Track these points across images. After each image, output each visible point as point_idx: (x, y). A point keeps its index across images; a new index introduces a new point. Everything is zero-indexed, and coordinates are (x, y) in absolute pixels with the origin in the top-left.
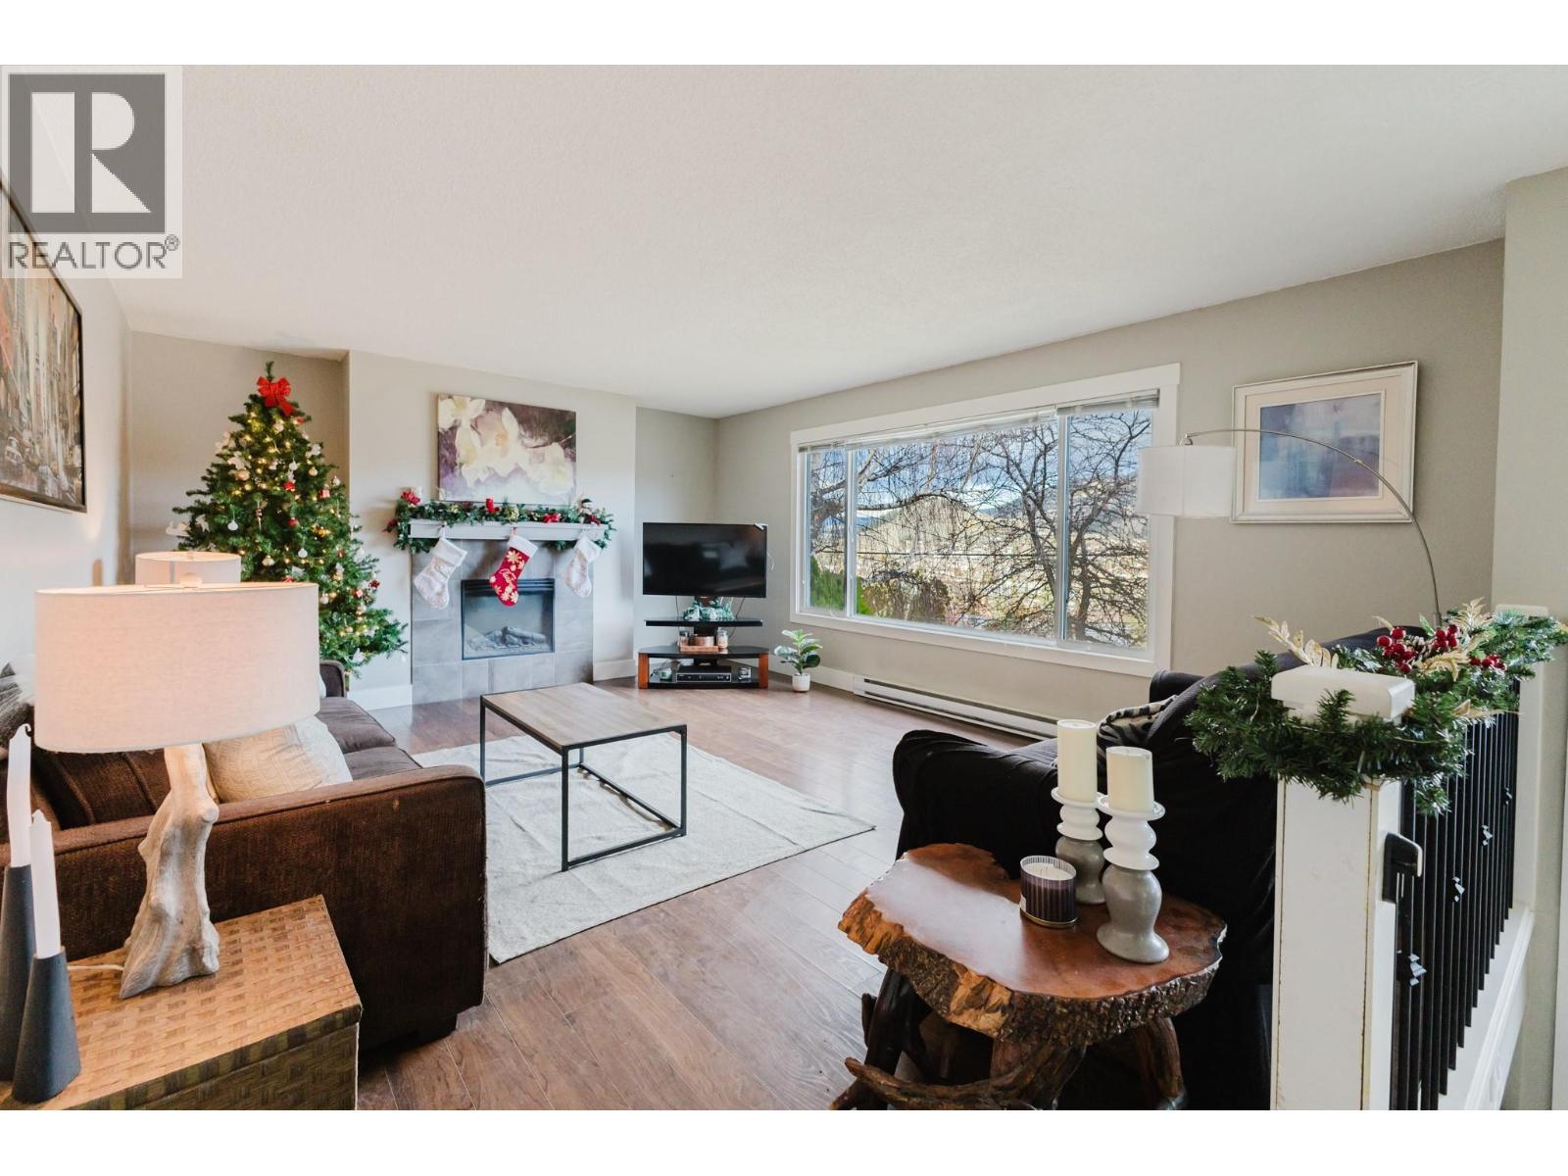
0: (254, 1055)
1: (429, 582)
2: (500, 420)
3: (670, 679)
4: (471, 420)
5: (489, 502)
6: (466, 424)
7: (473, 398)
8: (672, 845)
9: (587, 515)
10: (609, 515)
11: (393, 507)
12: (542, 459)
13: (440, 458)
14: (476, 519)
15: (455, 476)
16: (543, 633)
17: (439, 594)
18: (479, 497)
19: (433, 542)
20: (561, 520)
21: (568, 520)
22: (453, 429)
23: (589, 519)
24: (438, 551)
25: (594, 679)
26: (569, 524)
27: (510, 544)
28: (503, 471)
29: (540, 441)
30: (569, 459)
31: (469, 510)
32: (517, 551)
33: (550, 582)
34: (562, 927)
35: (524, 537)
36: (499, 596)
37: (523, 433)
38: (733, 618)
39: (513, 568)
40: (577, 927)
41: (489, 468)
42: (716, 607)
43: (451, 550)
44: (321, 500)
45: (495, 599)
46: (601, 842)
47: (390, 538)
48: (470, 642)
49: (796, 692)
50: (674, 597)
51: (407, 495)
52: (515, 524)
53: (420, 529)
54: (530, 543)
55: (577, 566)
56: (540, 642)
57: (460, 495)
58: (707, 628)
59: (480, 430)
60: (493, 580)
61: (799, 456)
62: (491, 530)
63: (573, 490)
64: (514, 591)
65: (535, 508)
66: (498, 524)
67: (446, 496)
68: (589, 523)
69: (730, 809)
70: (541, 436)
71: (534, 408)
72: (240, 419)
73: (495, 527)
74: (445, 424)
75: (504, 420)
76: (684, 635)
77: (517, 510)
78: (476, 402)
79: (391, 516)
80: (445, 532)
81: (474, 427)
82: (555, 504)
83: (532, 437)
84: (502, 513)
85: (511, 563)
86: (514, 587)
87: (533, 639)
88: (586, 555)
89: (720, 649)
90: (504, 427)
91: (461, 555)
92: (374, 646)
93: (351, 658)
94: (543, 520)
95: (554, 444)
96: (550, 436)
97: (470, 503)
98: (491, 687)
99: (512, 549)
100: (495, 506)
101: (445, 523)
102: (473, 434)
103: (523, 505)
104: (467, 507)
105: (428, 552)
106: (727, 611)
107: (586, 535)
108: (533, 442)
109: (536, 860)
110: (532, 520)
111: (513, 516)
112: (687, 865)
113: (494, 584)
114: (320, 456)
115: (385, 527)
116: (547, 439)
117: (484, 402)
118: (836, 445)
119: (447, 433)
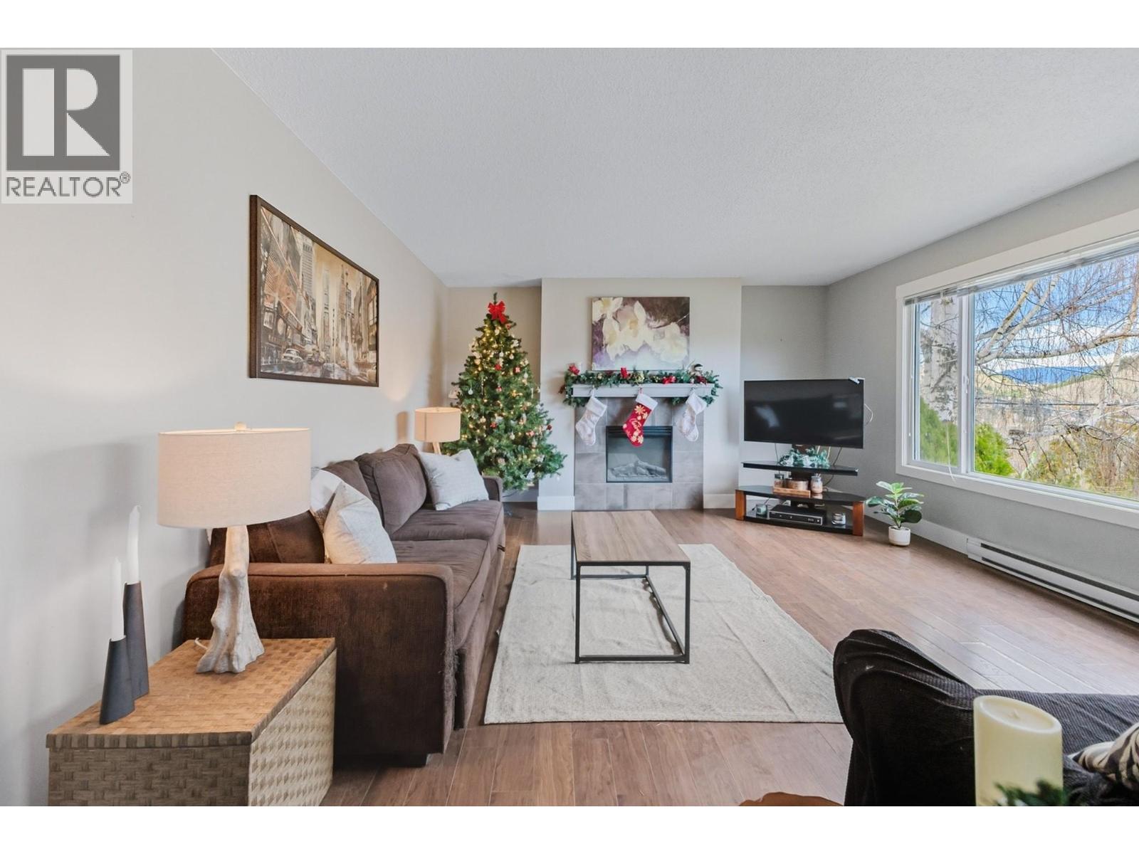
0: (190, 742)
1: (584, 427)
2: (633, 311)
3: (765, 515)
4: (613, 313)
5: (623, 371)
6: (609, 316)
7: (614, 298)
8: (671, 669)
9: (697, 377)
10: (716, 376)
11: (563, 376)
12: (662, 336)
13: (593, 341)
14: (614, 383)
15: (602, 354)
16: (664, 467)
17: (590, 436)
18: (617, 367)
19: (587, 399)
20: (676, 382)
21: (682, 381)
22: (601, 321)
23: (698, 380)
24: (590, 406)
25: (705, 506)
26: (682, 384)
27: (637, 400)
28: (634, 348)
29: (662, 323)
30: (684, 334)
31: (610, 377)
32: (642, 406)
33: (669, 429)
34: (543, 712)
35: (647, 395)
36: (628, 438)
37: (649, 317)
38: (828, 467)
39: (639, 418)
40: (550, 716)
41: (625, 346)
42: (810, 455)
43: (597, 405)
44: (515, 374)
45: (627, 440)
46: (618, 647)
47: (561, 397)
48: (613, 470)
49: (892, 545)
50: (774, 444)
51: (572, 369)
52: (640, 385)
53: (579, 391)
54: (651, 399)
55: (688, 417)
56: (661, 474)
57: (605, 366)
58: (801, 473)
59: (619, 319)
60: (625, 426)
61: (905, 309)
62: (625, 390)
63: (687, 358)
64: (640, 435)
65: (657, 373)
66: (629, 385)
67: (597, 368)
68: (699, 383)
69: (747, 650)
70: (662, 318)
71: (657, 298)
72: (481, 329)
73: (627, 388)
74: (596, 318)
75: (635, 310)
76: (779, 478)
77: (642, 376)
78: (616, 300)
79: (562, 382)
80: (594, 393)
81: (615, 318)
82: (671, 368)
83: (655, 320)
84: (632, 379)
85: (637, 415)
86: (639, 432)
87: (656, 471)
88: (694, 409)
89: (813, 493)
90: (636, 316)
91: (603, 409)
92: (542, 469)
93: (526, 476)
94: (662, 382)
95: (672, 324)
96: (669, 317)
97: (611, 372)
98: (626, 504)
99: (639, 404)
100: (628, 373)
101: (594, 386)
102: (614, 322)
103: (648, 371)
104: (608, 374)
105: (584, 406)
106: (822, 459)
107: (695, 394)
108: (656, 324)
109: (564, 647)
110: (654, 382)
111: (640, 380)
112: (670, 693)
113: (626, 429)
114: (519, 347)
115: (559, 390)
116: (666, 320)
117: (622, 299)
118: (947, 292)
119: (597, 324)
